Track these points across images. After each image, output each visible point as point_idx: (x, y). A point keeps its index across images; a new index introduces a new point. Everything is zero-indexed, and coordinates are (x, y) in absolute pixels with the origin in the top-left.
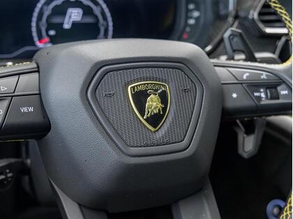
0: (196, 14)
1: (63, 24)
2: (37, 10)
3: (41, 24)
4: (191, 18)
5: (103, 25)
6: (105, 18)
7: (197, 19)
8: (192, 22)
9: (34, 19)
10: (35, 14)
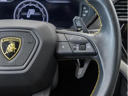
0: (87, 12)
1: (26, 16)
2: (16, 10)
3: (17, 16)
4: (84, 13)
5: (44, 16)
6: (45, 13)
7: (87, 14)
8: (84, 15)
9: (14, 14)
10: (15, 12)
